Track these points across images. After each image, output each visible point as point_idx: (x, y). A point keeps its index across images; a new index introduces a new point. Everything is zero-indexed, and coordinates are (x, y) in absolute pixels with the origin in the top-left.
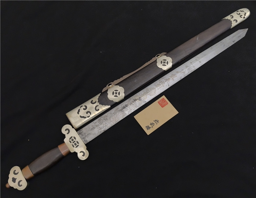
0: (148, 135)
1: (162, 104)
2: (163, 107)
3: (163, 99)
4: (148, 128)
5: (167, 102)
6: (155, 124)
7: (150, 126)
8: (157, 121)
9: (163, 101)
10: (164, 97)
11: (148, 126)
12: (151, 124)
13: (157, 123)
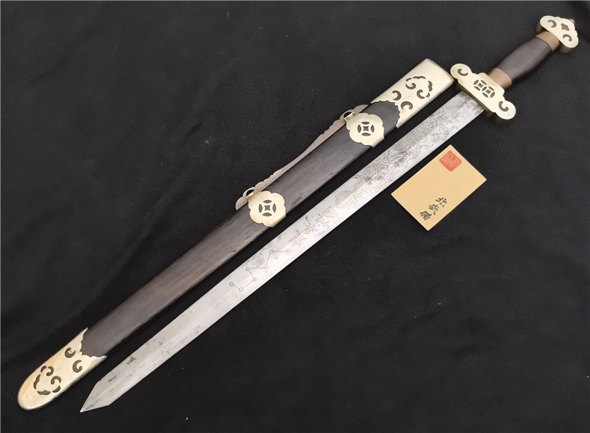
0: (428, 229)
1: (449, 165)
2: (451, 169)
3: (450, 152)
4: (425, 216)
5: (458, 159)
6: (439, 206)
7: (430, 212)
8: (442, 200)
9: (450, 156)
10: (450, 148)
11: (426, 212)
12: (431, 208)
13: (443, 204)
